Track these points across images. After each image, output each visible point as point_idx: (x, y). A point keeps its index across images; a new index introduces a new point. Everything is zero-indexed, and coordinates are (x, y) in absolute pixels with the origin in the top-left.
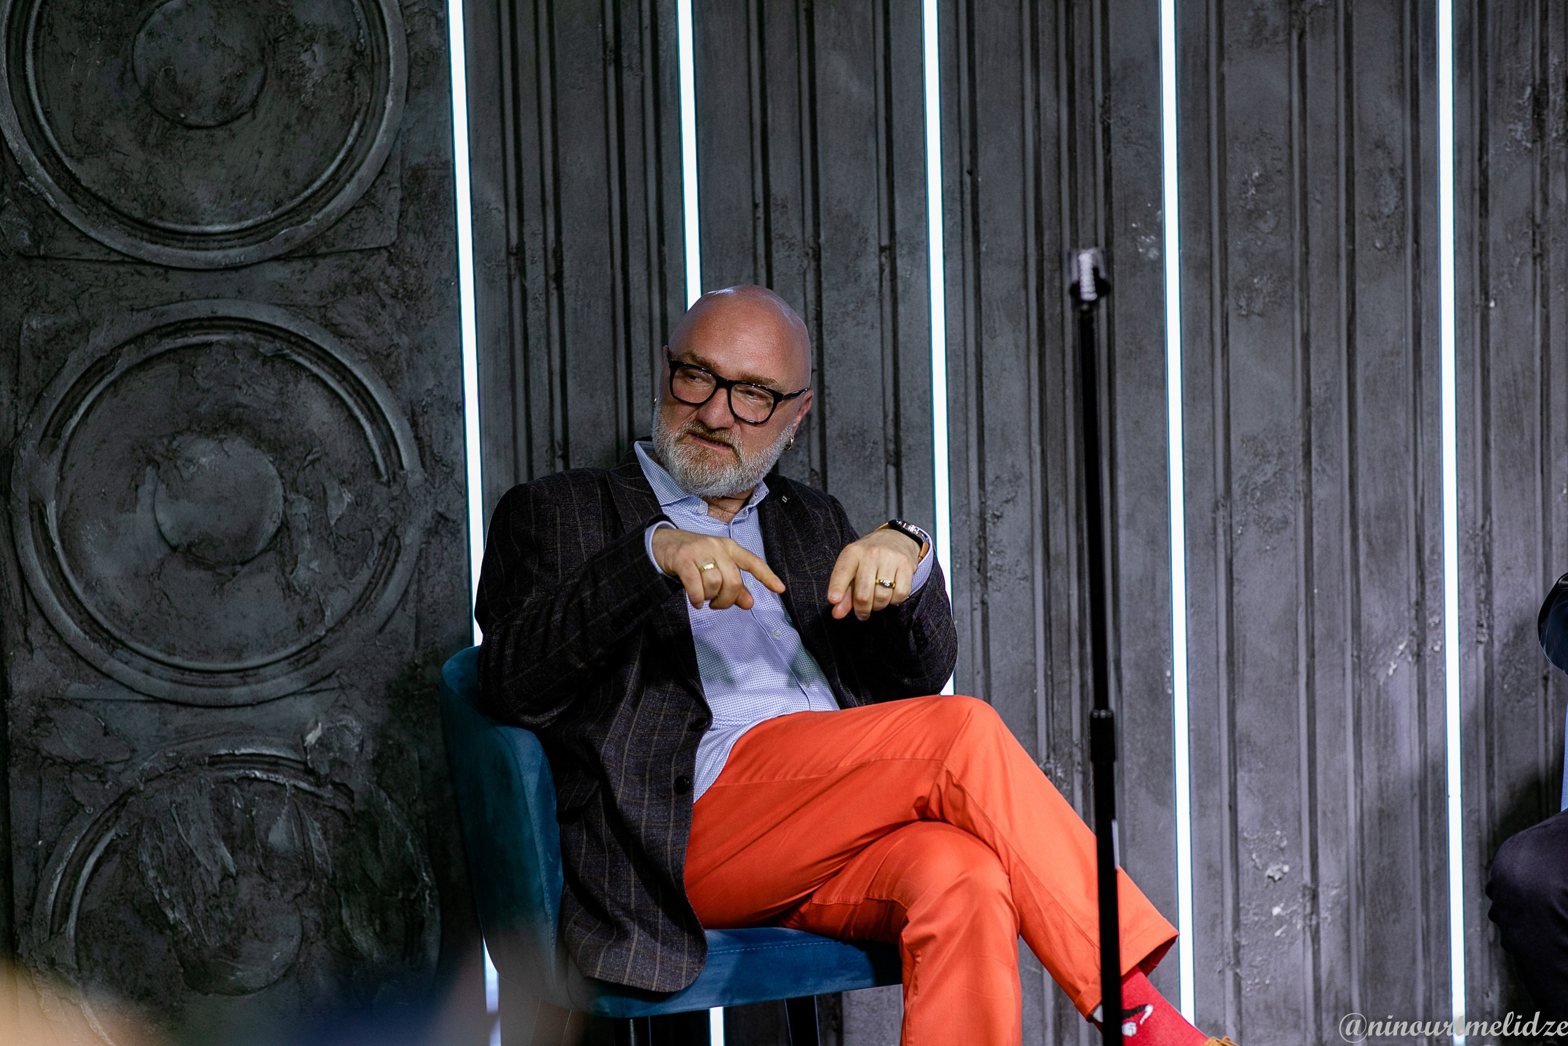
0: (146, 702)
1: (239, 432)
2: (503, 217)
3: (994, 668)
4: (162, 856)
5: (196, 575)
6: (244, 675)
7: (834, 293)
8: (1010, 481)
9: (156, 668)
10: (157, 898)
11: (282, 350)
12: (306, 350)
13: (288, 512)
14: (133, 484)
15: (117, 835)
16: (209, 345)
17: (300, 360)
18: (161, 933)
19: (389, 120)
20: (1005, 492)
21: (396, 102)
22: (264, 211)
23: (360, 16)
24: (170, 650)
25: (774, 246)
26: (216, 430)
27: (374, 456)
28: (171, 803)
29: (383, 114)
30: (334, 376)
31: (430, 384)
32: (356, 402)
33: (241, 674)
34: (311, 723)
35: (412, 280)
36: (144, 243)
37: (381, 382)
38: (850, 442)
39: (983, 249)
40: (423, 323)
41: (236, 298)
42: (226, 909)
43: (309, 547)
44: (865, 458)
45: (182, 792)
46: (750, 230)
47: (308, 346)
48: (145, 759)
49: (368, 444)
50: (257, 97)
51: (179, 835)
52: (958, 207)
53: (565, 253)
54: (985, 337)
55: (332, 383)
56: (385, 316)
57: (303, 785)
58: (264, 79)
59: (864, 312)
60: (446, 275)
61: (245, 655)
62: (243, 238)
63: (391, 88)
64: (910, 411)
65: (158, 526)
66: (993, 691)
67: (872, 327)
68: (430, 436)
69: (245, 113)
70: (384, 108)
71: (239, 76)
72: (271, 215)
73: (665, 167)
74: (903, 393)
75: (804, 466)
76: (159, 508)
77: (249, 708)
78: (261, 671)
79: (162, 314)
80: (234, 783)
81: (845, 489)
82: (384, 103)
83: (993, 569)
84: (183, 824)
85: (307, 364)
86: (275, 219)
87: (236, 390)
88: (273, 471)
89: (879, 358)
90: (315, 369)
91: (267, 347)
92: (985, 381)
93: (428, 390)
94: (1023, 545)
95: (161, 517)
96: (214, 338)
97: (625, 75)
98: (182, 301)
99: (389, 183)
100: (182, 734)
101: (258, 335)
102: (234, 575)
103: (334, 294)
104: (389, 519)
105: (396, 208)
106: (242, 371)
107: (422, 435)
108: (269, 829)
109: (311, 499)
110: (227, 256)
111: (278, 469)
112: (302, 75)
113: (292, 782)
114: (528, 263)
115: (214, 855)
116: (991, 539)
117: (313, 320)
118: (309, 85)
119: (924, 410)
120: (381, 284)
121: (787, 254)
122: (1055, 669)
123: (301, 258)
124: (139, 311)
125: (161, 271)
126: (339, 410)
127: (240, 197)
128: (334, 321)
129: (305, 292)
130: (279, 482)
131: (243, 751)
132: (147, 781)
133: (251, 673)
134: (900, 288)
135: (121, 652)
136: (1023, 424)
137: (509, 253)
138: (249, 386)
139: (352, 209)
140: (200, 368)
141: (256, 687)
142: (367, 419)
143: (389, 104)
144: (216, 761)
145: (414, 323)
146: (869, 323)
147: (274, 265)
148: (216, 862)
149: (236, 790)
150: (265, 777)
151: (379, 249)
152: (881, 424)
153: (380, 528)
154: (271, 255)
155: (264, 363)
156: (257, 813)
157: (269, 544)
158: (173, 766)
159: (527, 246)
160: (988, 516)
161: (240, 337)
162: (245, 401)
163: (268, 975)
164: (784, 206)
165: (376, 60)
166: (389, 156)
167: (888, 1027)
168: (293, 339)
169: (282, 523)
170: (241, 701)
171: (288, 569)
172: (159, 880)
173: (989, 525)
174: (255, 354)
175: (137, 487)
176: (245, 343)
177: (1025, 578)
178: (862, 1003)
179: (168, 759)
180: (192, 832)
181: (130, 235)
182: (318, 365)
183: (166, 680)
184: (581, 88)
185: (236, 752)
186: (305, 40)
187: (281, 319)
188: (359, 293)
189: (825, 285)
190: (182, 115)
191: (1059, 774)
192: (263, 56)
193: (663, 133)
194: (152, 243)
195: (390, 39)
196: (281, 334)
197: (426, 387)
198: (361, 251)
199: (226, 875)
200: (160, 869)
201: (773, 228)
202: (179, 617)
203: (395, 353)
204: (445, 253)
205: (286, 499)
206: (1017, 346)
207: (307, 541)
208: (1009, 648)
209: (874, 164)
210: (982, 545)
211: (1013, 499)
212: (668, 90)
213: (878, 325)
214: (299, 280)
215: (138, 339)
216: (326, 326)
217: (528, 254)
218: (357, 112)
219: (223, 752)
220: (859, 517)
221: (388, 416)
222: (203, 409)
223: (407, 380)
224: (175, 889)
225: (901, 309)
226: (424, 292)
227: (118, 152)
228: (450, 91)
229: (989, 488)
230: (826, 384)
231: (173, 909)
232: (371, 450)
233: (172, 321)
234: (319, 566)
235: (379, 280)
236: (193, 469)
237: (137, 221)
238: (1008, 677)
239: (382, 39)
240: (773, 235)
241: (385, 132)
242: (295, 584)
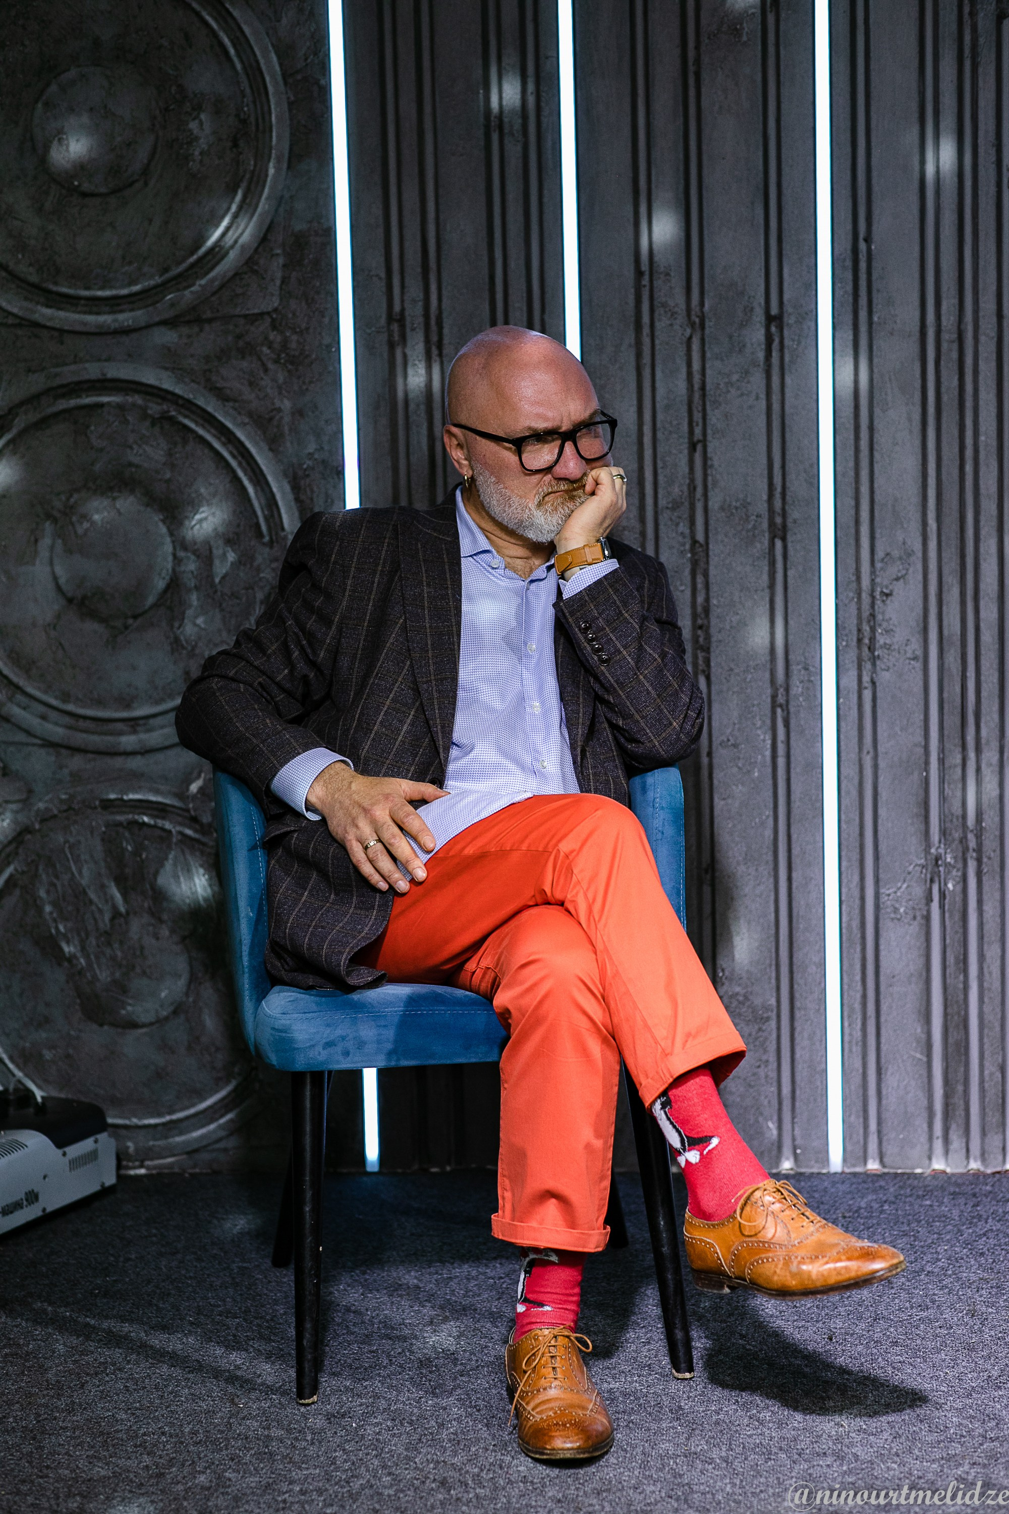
0: (42, 746)
1: (132, 491)
2: (383, 283)
3: (881, 749)
4: (57, 891)
5: (91, 626)
6: (134, 724)
7: (718, 364)
8: (900, 558)
9: (53, 715)
10: (53, 931)
11: (169, 411)
12: (193, 412)
13: (177, 569)
14: (32, 539)
15: (16, 870)
16: (102, 405)
17: (187, 422)
18: (60, 965)
19: (271, 188)
20: (894, 570)
21: (278, 169)
22: (152, 277)
23: (245, 84)
24: (66, 697)
25: (656, 314)
26: (111, 489)
27: (257, 517)
28: (65, 843)
29: (265, 181)
30: (219, 439)
31: (311, 447)
32: (240, 464)
33: (132, 723)
34: (195, 774)
35: (294, 345)
36: (39, 307)
37: (262, 444)
38: (732, 514)
39: (875, 319)
40: (304, 387)
41: (126, 361)
42: (116, 946)
43: (195, 603)
44: (748, 531)
45: (74, 832)
46: (631, 298)
47: (194, 408)
48: (40, 800)
49: (252, 505)
50: (148, 165)
51: (73, 874)
52: (849, 275)
53: (445, 320)
54: (877, 411)
55: (217, 445)
56: (266, 382)
57: (189, 832)
58: (155, 148)
59: (748, 382)
60: (327, 340)
61: (135, 705)
62: (133, 303)
63: (273, 156)
64: (796, 486)
65: (55, 578)
66: (880, 772)
67: (757, 398)
68: (312, 499)
69: (137, 181)
70: (267, 176)
71: (129, 145)
72: (158, 280)
73: (546, 234)
74: (790, 465)
75: (684, 537)
76: (56, 561)
77: (139, 757)
78: (151, 721)
79: (56, 375)
80: (124, 827)
81: (727, 562)
82: (267, 171)
83: (881, 647)
84: (75, 863)
85: (192, 425)
86: (163, 284)
87: (128, 451)
88: (164, 530)
89: (764, 430)
90: (201, 431)
91: (155, 409)
92: (877, 455)
93: (310, 454)
94: (913, 624)
95: (59, 570)
96: (105, 399)
97: (506, 141)
98: (75, 363)
99: (272, 249)
100: (76, 777)
101: (148, 397)
102: (126, 627)
103: (219, 359)
104: (270, 579)
105: (279, 275)
106: (133, 431)
107: (303, 497)
108: (156, 873)
109: (198, 557)
110: (115, 321)
111: (168, 528)
112: (190, 143)
113: (179, 828)
114: (408, 330)
115: (105, 894)
116: (879, 617)
117: (198, 383)
118: (197, 153)
119: (811, 484)
120: (265, 350)
121: (668, 322)
122: (946, 752)
123: (188, 322)
124: (34, 372)
125: (56, 334)
126: (224, 472)
127: (130, 263)
128: (218, 385)
129: (192, 356)
130: (168, 540)
131: (131, 796)
132: (43, 821)
133: (141, 722)
134: (787, 358)
135: (19, 697)
136: (916, 500)
137: (390, 318)
138: (140, 446)
139: (236, 274)
140: (92, 428)
141: (143, 736)
142: (251, 480)
143: (271, 171)
144: (107, 805)
145: (296, 388)
146: (754, 394)
147: (163, 329)
148: (107, 901)
149: (127, 834)
150: (152, 822)
151: (262, 314)
152: (765, 497)
153: (262, 588)
154: (157, 319)
155: (153, 424)
156: (147, 856)
157: (158, 600)
158: (65, 807)
159: (407, 313)
160: (877, 594)
161: (130, 399)
162: (136, 460)
163: (157, 1011)
164: (668, 274)
165: (261, 128)
166: (272, 222)
167: (766, 1102)
168: (181, 402)
169: (171, 580)
170: (129, 748)
171: (176, 624)
172: (55, 915)
173: (878, 603)
174: (144, 416)
175: (36, 541)
176: (134, 405)
177: (915, 658)
178: (739, 1078)
179: (61, 801)
180: (85, 871)
181: (26, 299)
182: (204, 427)
183: (61, 726)
184: (462, 155)
185: (125, 797)
186: (193, 109)
187: (167, 383)
188: (243, 358)
189: (708, 355)
190: (76, 183)
191: (949, 860)
192: (154, 125)
193: (545, 200)
194: (48, 306)
195: (273, 107)
196: (169, 397)
197: (307, 451)
198: (245, 316)
199: (116, 914)
200: (54, 904)
201: (656, 296)
202: (74, 667)
203: (277, 417)
204: (326, 320)
205: (174, 556)
206: (910, 420)
207: (194, 598)
208: (897, 729)
209: (762, 231)
210: (872, 623)
211: (903, 577)
212: (550, 157)
213: (763, 396)
214: (186, 344)
215: (33, 400)
216: (211, 390)
217: (408, 320)
218: (241, 180)
219: (112, 796)
220: (741, 591)
221: (270, 478)
222: (97, 467)
223: (288, 444)
224: (70, 925)
225: (788, 380)
226: (307, 356)
227: (15, 218)
228: (332, 159)
229: (878, 565)
230: (709, 455)
231: (68, 943)
232: (254, 512)
233: (65, 382)
234: (205, 622)
235: (262, 345)
236: (86, 525)
237: (33, 285)
238: (896, 759)
239: (266, 108)
240: (656, 303)
241: (267, 199)
242: (182, 638)
